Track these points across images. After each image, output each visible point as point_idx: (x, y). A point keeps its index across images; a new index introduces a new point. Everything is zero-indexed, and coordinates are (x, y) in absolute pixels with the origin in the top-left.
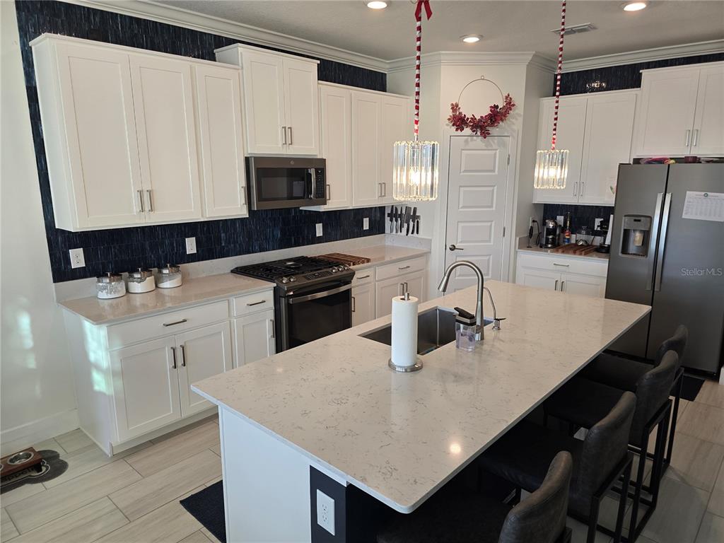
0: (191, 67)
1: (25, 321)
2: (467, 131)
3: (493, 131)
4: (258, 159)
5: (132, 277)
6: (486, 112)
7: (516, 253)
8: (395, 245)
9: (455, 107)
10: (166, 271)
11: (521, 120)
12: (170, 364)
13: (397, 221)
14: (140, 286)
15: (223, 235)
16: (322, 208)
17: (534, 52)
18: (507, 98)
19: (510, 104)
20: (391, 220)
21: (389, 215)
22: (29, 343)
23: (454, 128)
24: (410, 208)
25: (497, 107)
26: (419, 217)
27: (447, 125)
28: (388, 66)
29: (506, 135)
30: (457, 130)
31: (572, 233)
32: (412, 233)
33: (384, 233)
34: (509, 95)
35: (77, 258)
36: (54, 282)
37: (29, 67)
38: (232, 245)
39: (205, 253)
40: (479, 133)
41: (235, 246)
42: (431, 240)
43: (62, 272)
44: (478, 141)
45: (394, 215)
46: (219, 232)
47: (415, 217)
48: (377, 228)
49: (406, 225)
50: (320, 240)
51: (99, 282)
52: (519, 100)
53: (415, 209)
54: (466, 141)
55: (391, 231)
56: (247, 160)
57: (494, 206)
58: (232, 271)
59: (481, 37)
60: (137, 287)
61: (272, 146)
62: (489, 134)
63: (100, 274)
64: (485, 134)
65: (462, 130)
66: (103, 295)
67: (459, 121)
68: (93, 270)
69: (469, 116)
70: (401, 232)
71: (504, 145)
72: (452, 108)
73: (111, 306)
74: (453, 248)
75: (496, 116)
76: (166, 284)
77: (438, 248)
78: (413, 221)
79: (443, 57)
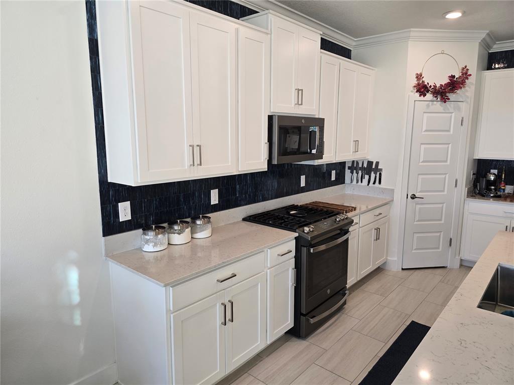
1: (73, 276)
2: (429, 96)
3: (451, 96)
4: (281, 118)
5: (173, 228)
6: (445, 80)
7: (464, 200)
8: (355, 193)
9: (419, 77)
10: (198, 222)
11: (473, 88)
13: (357, 173)
14: (180, 237)
15: (238, 186)
16: (317, 162)
17: (488, 32)
18: (463, 69)
19: (465, 74)
20: (352, 173)
21: (349, 168)
22: (76, 299)
23: (418, 94)
24: (372, 162)
25: (454, 77)
26: (381, 170)
27: (412, 91)
28: (354, 44)
29: (462, 100)
30: (420, 96)
31: (506, 185)
32: (374, 183)
33: (344, 183)
34: (466, 67)
35: (125, 211)
36: (104, 236)
37: (92, 19)
38: (244, 196)
39: (224, 204)
40: (439, 99)
41: (246, 196)
42: (394, 190)
43: (111, 226)
44: (438, 105)
45: (354, 167)
46: (235, 184)
47: (377, 170)
48: (340, 180)
49: (367, 177)
50: (303, 190)
51: (144, 234)
52: (473, 70)
53: (377, 163)
54: (428, 106)
55: (352, 181)
56: (270, 118)
57: (449, 161)
58: (245, 219)
59: (464, 13)
60: (177, 239)
61: (288, 107)
62: (449, 99)
63: (146, 228)
64: (445, 99)
65: (425, 95)
66: (149, 248)
67: (422, 89)
68: (138, 223)
69: (431, 84)
70: (362, 182)
71: (459, 109)
72: (417, 77)
73: (156, 259)
74: (413, 197)
75: (454, 84)
76: (199, 235)
77: (399, 197)
78: (375, 173)
79: (412, 34)
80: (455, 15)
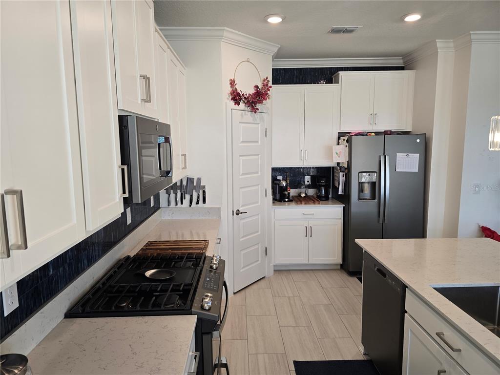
2: (242, 105)
3: (259, 106)
6: (252, 91)
7: (272, 209)
8: (174, 218)
9: (232, 83)
13: (175, 193)
17: (279, 46)
18: (264, 80)
19: (267, 86)
23: (233, 103)
24: (194, 179)
25: (258, 87)
26: (204, 187)
27: (228, 99)
29: (264, 111)
30: (235, 104)
32: (198, 203)
33: (160, 207)
34: (267, 78)
40: (251, 109)
44: (249, 115)
47: (200, 187)
49: (188, 197)
53: (199, 180)
54: (242, 115)
62: (258, 110)
64: (255, 110)
65: (239, 104)
67: (236, 97)
69: (243, 92)
70: (182, 204)
71: (263, 120)
72: (231, 83)
75: (260, 95)
78: (198, 192)
79: (225, 34)
80: (275, 20)
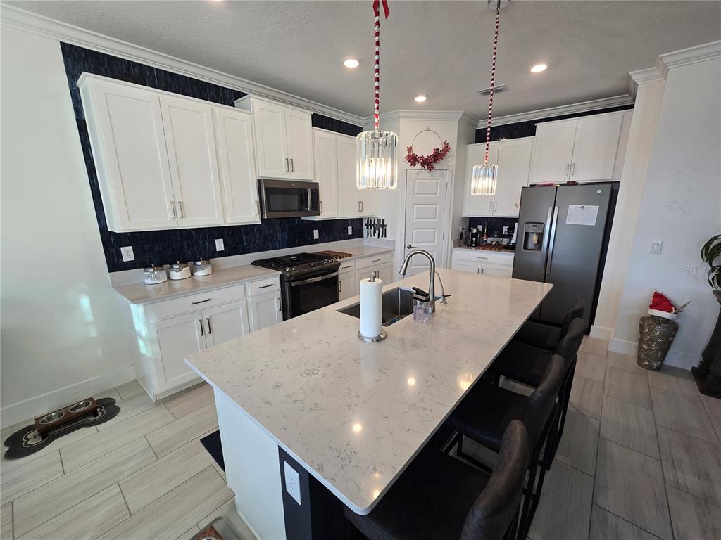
0: (212, 109)
1: (85, 302)
2: (418, 166)
3: (436, 166)
4: (267, 181)
5: (172, 267)
6: (431, 153)
7: (452, 250)
8: (370, 245)
9: (410, 149)
10: (199, 263)
11: (454, 158)
12: (198, 332)
13: (371, 228)
14: (179, 274)
15: (244, 237)
16: (317, 218)
17: (463, 112)
18: (445, 143)
19: (447, 148)
20: (367, 228)
21: (366, 225)
22: (90, 318)
23: (410, 164)
24: (380, 219)
25: (439, 149)
26: (386, 226)
27: (405, 162)
28: (363, 122)
29: (445, 169)
31: (488, 237)
32: (382, 236)
33: (363, 237)
34: (446, 141)
35: (127, 253)
36: (110, 272)
37: (77, 103)
38: (252, 245)
39: (230, 251)
40: (426, 168)
41: (254, 246)
42: (395, 241)
43: (115, 264)
44: (426, 173)
45: (369, 225)
46: (242, 235)
47: (383, 226)
48: (358, 234)
49: (377, 231)
50: (316, 242)
51: (145, 271)
52: (453, 145)
53: (384, 220)
54: (418, 173)
55: (367, 236)
56: (259, 181)
57: (437, 218)
58: (252, 264)
59: (428, 97)
60: (176, 275)
61: (278, 173)
62: (433, 168)
63: (146, 266)
64: (430, 168)
65: (415, 165)
66: (148, 281)
67: (413, 159)
68: (141, 262)
69: (419, 155)
70: (374, 236)
71: (443, 176)
72: (408, 150)
73: (155, 289)
74: (410, 247)
75: (438, 156)
76: (200, 273)
77: (399, 247)
78: (383, 229)
79: (401, 114)
80: (421, 99)
